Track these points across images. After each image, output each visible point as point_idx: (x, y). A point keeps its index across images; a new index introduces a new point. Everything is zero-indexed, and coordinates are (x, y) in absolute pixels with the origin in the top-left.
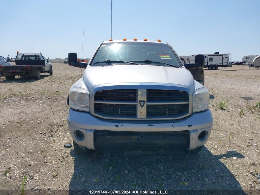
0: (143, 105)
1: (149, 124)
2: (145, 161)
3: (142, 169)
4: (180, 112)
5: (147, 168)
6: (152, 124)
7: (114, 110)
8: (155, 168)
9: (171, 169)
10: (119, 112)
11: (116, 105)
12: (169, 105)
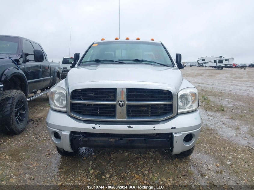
0: (123, 106)
1: (129, 126)
2: (130, 164)
3: (124, 173)
4: (163, 113)
5: (130, 172)
6: (131, 126)
7: (93, 110)
8: (139, 172)
9: (157, 174)
10: (98, 113)
11: (95, 105)
12: (152, 105)
